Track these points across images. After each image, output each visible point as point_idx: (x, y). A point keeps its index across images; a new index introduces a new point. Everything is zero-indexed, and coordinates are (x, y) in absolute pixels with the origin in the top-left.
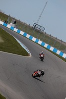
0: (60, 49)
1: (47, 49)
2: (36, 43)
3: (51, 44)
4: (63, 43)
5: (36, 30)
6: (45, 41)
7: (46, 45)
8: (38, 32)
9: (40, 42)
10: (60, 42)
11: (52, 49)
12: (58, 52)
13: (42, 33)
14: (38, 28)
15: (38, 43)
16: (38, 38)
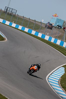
0: (35, 29)
1: (22, 31)
2: (10, 26)
3: (25, 26)
4: (36, 23)
5: (8, 14)
6: (18, 23)
7: (20, 27)
8: (11, 15)
9: (14, 25)
10: (34, 22)
11: (26, 30)
12: (33, 32)
13: (15, 16)
14: (9, 11)
15: (12, 26)
16: (11, 21)
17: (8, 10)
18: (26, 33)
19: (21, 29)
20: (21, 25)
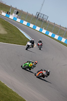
0: (65, 37)
2: (40, 32)
3: (55, 33)
5: (39, 19)
6: (49, 30)
7: (50, 34)
8: (42, 20)
9: (44, 31)
10: (65, 30)
11: (56, 37)
13: (46, 22)
14: (41, 17)
15: (42, 32)
16: (42, 27)
17: (40, 15)
18: (56, 40)
19: (51, 36)
20: (51, 32)
